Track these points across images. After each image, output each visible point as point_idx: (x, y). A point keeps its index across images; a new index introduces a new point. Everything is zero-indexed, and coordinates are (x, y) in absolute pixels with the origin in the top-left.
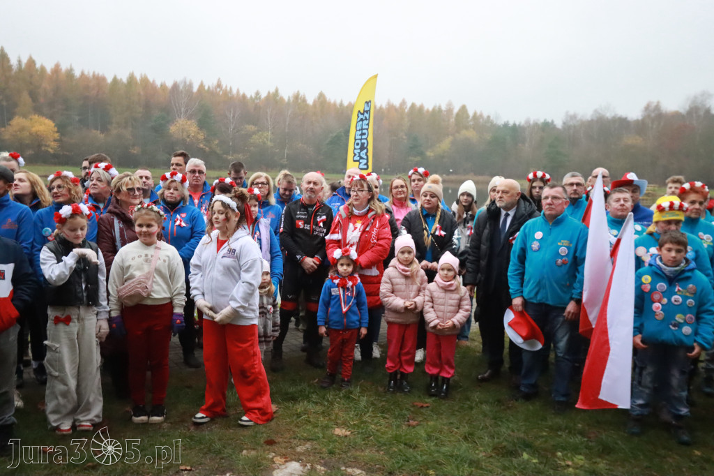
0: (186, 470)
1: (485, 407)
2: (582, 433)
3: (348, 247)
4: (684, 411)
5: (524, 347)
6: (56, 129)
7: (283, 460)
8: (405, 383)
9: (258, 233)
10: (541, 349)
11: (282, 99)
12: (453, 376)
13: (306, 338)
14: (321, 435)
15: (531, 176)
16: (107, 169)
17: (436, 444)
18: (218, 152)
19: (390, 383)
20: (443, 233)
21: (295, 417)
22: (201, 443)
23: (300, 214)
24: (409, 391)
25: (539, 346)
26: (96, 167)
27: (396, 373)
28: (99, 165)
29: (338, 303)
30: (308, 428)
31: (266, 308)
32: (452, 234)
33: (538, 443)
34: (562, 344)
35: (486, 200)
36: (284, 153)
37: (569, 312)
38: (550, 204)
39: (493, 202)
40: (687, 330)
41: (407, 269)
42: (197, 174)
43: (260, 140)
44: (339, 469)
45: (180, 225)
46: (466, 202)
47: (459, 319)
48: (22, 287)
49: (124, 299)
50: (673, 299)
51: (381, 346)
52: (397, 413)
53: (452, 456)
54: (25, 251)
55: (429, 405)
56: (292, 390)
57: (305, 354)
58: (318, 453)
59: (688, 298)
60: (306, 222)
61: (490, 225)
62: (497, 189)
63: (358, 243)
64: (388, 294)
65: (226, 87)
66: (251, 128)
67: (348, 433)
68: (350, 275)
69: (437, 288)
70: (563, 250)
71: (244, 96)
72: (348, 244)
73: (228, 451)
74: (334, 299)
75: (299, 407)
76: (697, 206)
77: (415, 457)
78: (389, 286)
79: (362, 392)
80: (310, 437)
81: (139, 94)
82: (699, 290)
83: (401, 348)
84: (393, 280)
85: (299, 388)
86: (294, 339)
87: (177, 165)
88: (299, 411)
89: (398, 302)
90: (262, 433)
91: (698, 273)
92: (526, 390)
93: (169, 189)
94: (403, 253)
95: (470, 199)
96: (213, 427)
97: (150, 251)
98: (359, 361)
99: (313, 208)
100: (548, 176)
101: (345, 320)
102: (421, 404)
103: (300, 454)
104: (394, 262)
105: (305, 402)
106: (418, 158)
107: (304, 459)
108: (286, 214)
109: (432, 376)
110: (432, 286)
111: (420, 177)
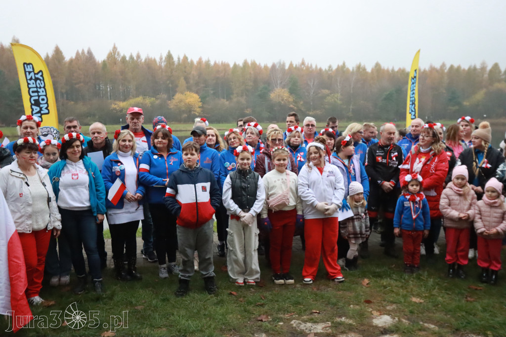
0: (316, 313)
6: (200, 100)
7: (379, 313)
8: (461, 272)
9: (352, 165)
11: (348, 69)
12: (500, 269)
13: (382, 238)
14: (403, 300)
16: (255, 126)
17: (491, 315)
18: (303, 109)
19: (449, 271)
20: (489, 166)
21: (383, 288)
22: (323, 298)
23: (379, 153)
24: (465, 278)
26: (249, 125)
27: (454, 264)
28: (250, 124)
29: (409, 212)
30: (392, 295)
31: (361, 215)
32: (497, 167)
36: (350, 108)
42: (310, 127)
43: (333, 100)
44: (420, 324)
45: (300, 160)
47: (502, 228)
48: (214, 198)
49: (275, 207)
51: (439, 246)
52: (457, 292)
54: (216, 176)
55: (481, 288)
56: (378, 270)
57: (383, 248)
58: (402, 311)
60: (383, 157)
63: (421, 172)
64: (447, 206)
65: (308, 64)
66: (326, 91)
67: (422, 301)
68: (418, 193)
69: (484, 205)
71: (321, 70)
73: (340, 304)
74: (406, 209)
75: (385, 282)
77: (475, 321)
78: (447, 200)
79: (430, 275)
80: (395, 301)
81: (250, 73)
84: (450, 197)
85: (383, 269)
86: (376, 238)
87: (291, 122)
88: (385, 284)
89: (455, 213)
90: (362, 296)
93: (295, 137)
94: (458, 179)
96: (329, 289)
97: (284, 176)
99: (388, 148)
102: (474, 287)
103: (389, 311)
104: (450, 184)
105: (388, 279)
106: (456, 108)
107: (393, 314)
108: (369, 153)
109: (483, 269)
110: (480, 203)
111: (466, 123)
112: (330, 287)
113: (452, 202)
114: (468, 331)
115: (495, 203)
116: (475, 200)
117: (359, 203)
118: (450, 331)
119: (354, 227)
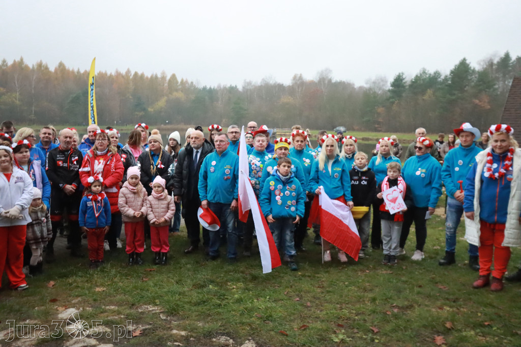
1: (189, 266)
2: (242, 272)
3: (96, 175)
4: (293, 252)
5: (209, 229)
7: (64, 308)
8: (139, 259)
9: (32, 170)
10: (219, 229)
11: (27, 67)
12: (168, 251)
13: (69, 241)
14: (87, 292)
15: (210, 127)
17: (159, 288)
19: (129, 260)
20: (163, 166)
21: (68, 285)
23: (59, 157)
24: (142, 264)
25: (218, 228)
27: (133, 254)
29: (92, 211)
30: (78, 290)
31: (41, 220)
33: (218, 280)
34: (230, 225)
35: (185, 143)
36: (32, 110)
37: (233, 206)
38: (219, 145)
39: (189, 144)
40: (293, 209)
41: (134, 188)
43: (10, 100)
44: (101, 308)
46: (172, 144)
50: (286, 193)
51: (122, 241)
52: (135, 276)
53: (169, 292)
55: (155, 269)
56: (64, 271)
57: (70, 250)
58: (87, 302)
59: (292, 192)
60: (64, 162)
61: (188, 158)
62: (191, 137)
63: (102, 172)
64: (125, 205)
67: (105, 289)
68: (99, 193)
70: (227, 171)
72: (96, 173)
73: (24, 309)
74: (89, 209)
76: (300, 143)
77: (147, 295)
78: (124, 199)
79: (112, 267)
80: (80, 295)
82: (298, 187)
83: (135, 238)
84: (126, 195)
85: (69, 269)
86: (61, 243)
88: (70, 281)
89: (131, 212)
90: (47, 297)
91: (295, 178)
92: (213, 254)
94: (132, 178)
95: (175, 142)
96: (11, 298)
98: (108, 251)
99: (69, 151)
100: (220, 128)
101: (97, 222)
102: (149, 269)
103: (74, 304)
104: (126, 184)
105: (74, 277)
106: (142, 113)
107: (78, 306)
108: (49, 158)
109: (156, 253)
110: (150, 198)
111: (142, 129)
112: (13, 296)
113: (128, 200)
114: (141, 304)
115: (161, 196)
116: (146, 196)
117: (38, 208)
118: (127, 307)
119: (34, 232)
